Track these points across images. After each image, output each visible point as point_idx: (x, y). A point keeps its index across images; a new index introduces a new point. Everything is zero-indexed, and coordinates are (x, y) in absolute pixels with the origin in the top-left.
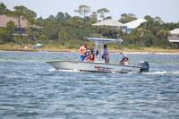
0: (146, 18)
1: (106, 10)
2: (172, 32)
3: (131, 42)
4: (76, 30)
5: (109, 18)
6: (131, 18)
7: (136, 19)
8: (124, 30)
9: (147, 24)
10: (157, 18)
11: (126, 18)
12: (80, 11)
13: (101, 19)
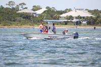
0: (47, 8)
1: (24, 4)
2: (61, 16)
3: (39, 22)
4: (7, 15)
5: (26, 8)
6: (38, 8)
7: (41, 8)
8: (35, 15)
9: (48, 11)
10: (53, 8)
11: (36, 8)
12: (9, 5)
13: (22, 9)
